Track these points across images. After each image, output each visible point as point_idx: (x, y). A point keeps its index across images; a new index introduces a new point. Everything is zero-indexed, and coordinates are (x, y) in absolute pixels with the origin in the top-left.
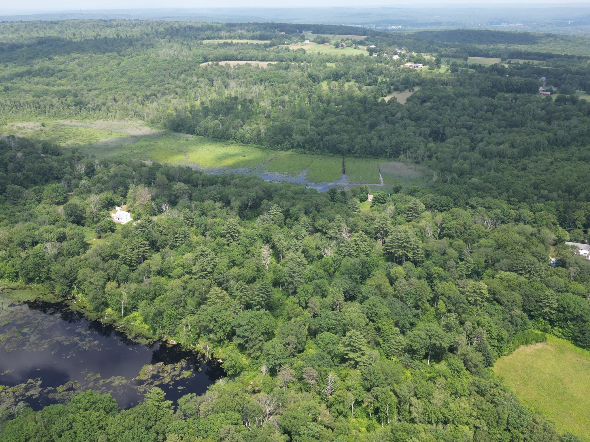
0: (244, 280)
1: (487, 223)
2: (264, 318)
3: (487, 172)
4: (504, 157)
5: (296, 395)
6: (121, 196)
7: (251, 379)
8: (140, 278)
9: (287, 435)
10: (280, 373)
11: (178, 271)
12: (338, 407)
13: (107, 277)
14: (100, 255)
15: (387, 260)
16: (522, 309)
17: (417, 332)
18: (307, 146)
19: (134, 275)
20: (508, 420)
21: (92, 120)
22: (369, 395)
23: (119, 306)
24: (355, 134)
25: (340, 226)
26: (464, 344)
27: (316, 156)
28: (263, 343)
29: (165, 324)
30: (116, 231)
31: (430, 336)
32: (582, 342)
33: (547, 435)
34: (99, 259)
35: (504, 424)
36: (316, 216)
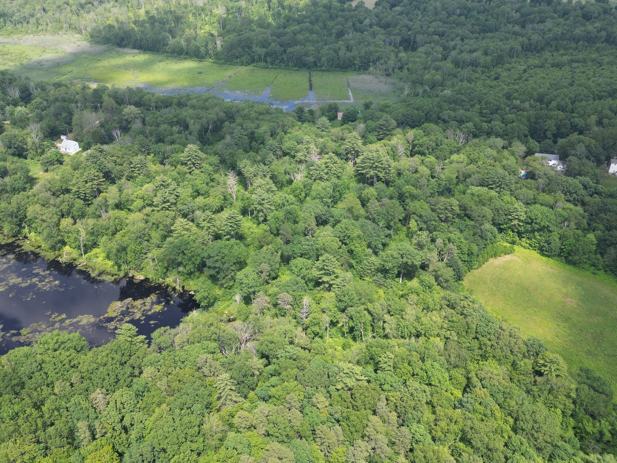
0: (210, 210)
1: (459, 138)
2: (235, 248)
3: (460, 83)
4: (476, 66)
5: (272, 321)
6: (66, 123)
8: (98, 213)
9: (265, 359)
10: (255, 300)
11: (138, 203)
12: (314, 329)
13: (61, 214)
14: (49, 190)
15: (359, 181)
16: (491, 223)
17: (389, 252)
18: (269, 59)
19: (90, 210)
20: (476, 329)
21: (20, 35)
22: (344, 315)
23: (77, 243)
24: (320, 44)
25: (309, 148)
27: (279, 71)
28: (235, 273)
29: (129, 259)
30: (64, 163)
31: (402, 255)
32: (548, 252)
33: (513, 340)
34: (49, 194)
35: (473, 334)
36: (284, 138)
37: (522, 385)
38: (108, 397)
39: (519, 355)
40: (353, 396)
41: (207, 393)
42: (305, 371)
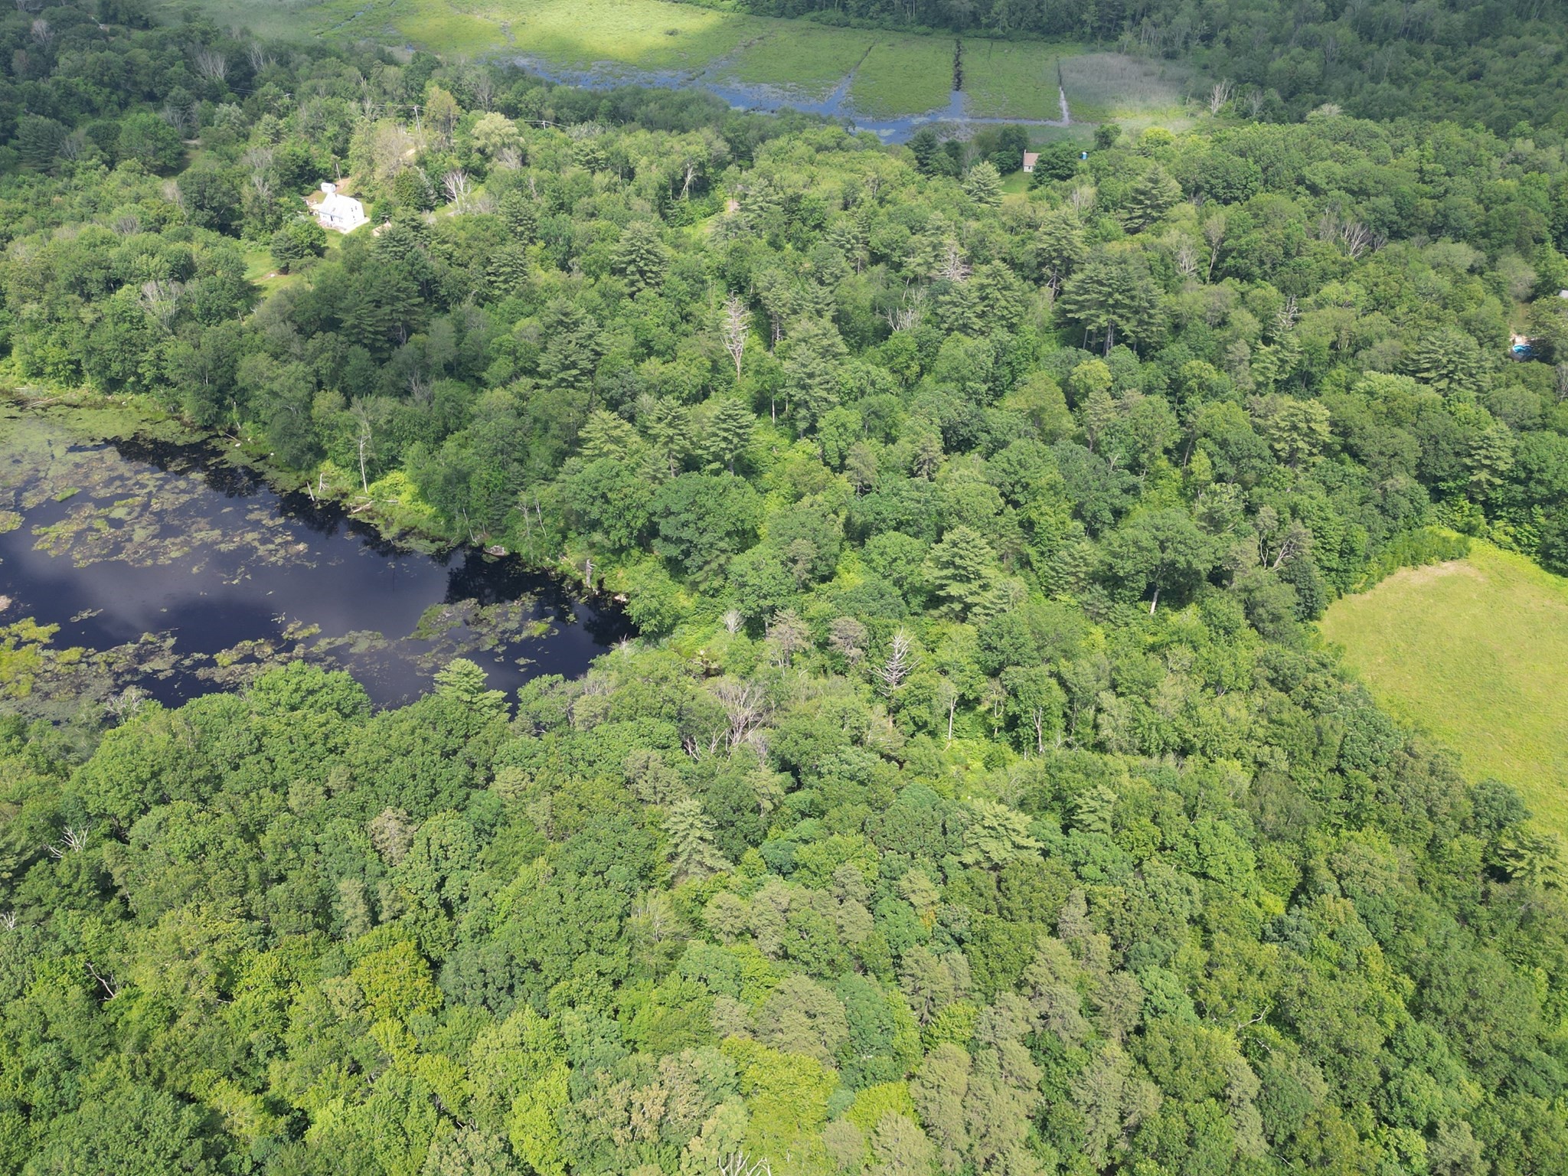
0: (676, 394)
1: (1350, 237)
2: (732, 496)
3: (1369, 86)
4: (1421, 40)
5: (813, 683)
6: (334, 152)
7: (699, 642)
8: (404, 384)
9: (788, 774)
10: (772, 630)
11: (502, 365)
12: (915, 711)
13: (315, 380)
14: (289, 318)
15: (1065, 342)
16: (1414, 473)
17: (1128, 533)
19: (386, 374)
20: (1341, 748)
22: (995, 684)
23: (351, 455)
25: (941, 244)
26: (1250, 564)
27: (878, 34)
28: (729, 558)
29: (474, 504)
30: (327, 253)
31: (1162, 542)
32: (1563, 561)
33: (1438, 785)
34: (288, 329)
35: (1330, 758)
36: (876, 214)
37: (1450, 899)
38: (411, 828)
39: (1450, 822)
40: (1003, 885)
41: (645, 841)
42: (887, 812)
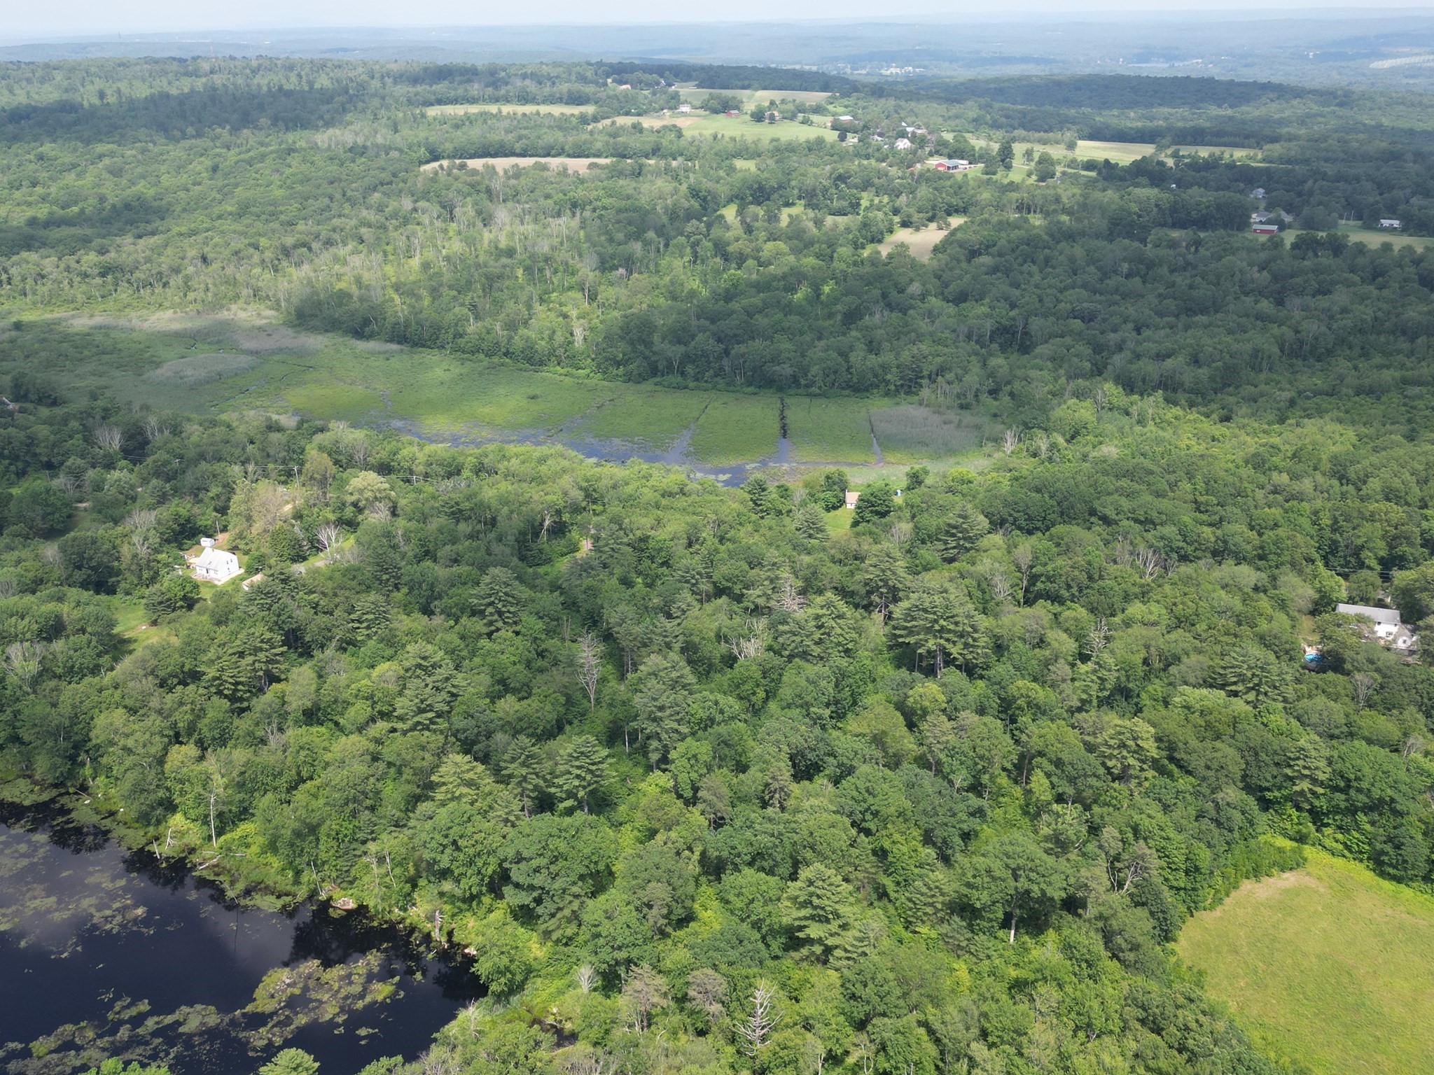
0: (532, 731)
1: (1145, 561)
2: (585, 836)
3: (1138, 429)
6: (215, 510)
7: (552, 997)
8: (260, 733)
10: (628, 986)
11: (359, 710)
13: (172, 733)
15: (899, 663)
16: (1240, 784)
17: (980, 861)
18: (690, 369)
19: (243, 725)
22: (863, 1037)
23: (201, 810)
24: (807, 338)
25: (777, 578)
26: (1101, 889)
27: (712, 394)
28: (582, 903)
29: (323, 856)
30: (198, 605)
31: (1014, 871)
32: (1395, 867)
34: (150, 683)
36: (717, 551)
